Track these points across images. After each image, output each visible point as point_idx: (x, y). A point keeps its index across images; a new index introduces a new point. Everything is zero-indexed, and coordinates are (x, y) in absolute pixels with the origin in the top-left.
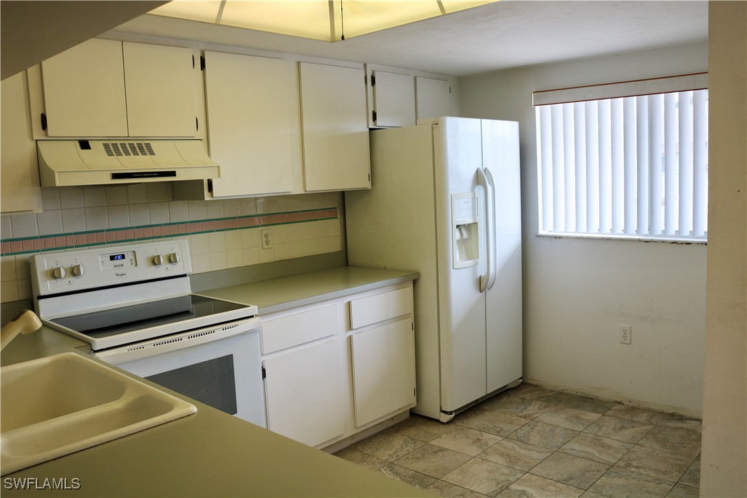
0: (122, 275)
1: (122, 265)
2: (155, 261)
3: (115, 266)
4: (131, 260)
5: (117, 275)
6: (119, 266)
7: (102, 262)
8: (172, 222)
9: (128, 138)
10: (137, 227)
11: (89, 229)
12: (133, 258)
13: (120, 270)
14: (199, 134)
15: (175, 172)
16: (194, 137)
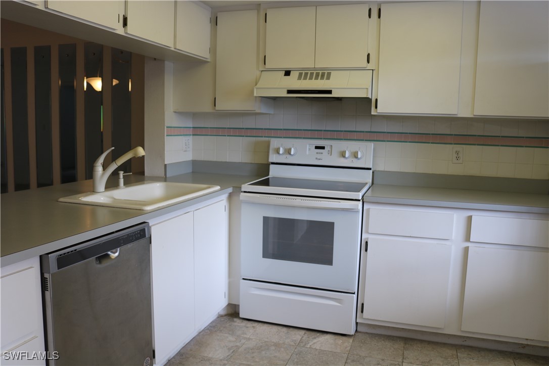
0: (320, 159)
1: (322, 153)
2: (343, 155)
3: (317, 153)
4: (329, 151)
5: (316, 159)
6: (319, 153)
7: (310, 149)
8: (372, 130)
9: (315, 69)
10: (345, 131)
11: (313, 129)
12: (330, 149)
13: (319, 156)
14: (370, 66)
15: (331, 91)
16: (366, 68)
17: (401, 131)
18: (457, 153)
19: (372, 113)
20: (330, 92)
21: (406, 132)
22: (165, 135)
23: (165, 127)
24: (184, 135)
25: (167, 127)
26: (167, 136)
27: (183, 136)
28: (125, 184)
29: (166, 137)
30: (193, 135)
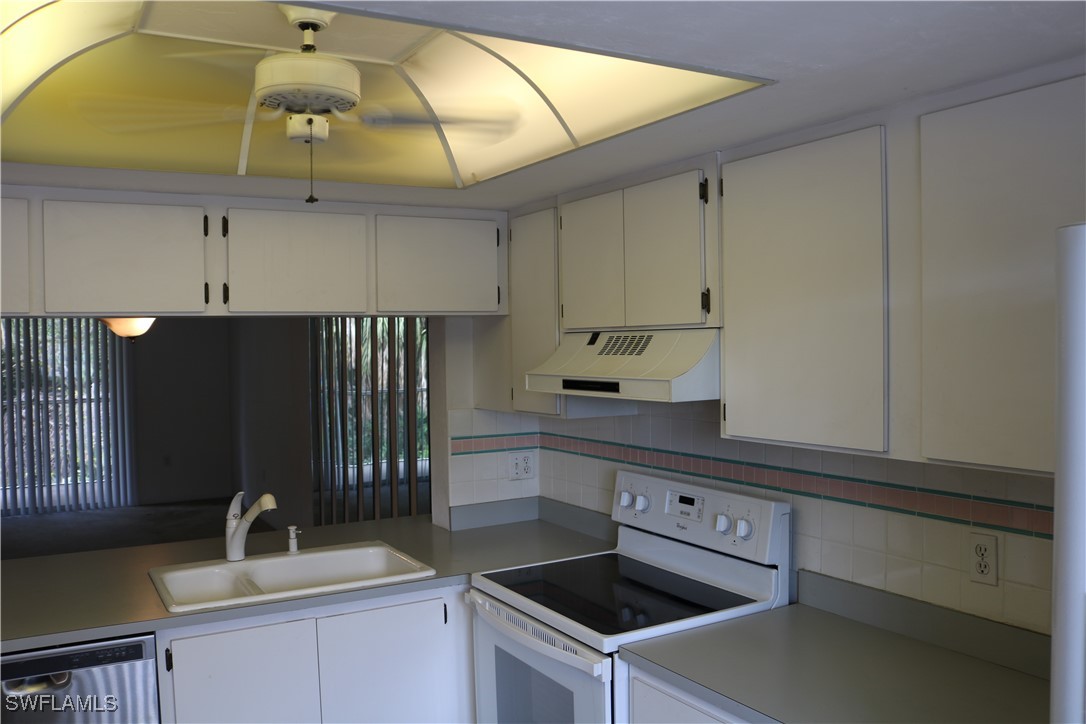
0: (682, 528)
3: (684, 513)
4: (699, 510)
5: (678, 526)
6: (687, 513)
7: (670, 502)
8: (795, 467)
10: (748, 465)
11: (696, 452)
12: (702, 508)
13: (683, 520)
14: (712, 319)
15: (617, 384)
16: (704, 323)
17: (851, 476)
18: (981, 551)
19: (722, 436)
20: (613, 387)
21: (862, 477)
22: (450, 453)
23: (449, 439)
24: (509, 450)
25: (452, 439)
26: (453, 454)
27: (507, 452)
28: (300, 547)
29: (450, 457)
30: (541, 447)
